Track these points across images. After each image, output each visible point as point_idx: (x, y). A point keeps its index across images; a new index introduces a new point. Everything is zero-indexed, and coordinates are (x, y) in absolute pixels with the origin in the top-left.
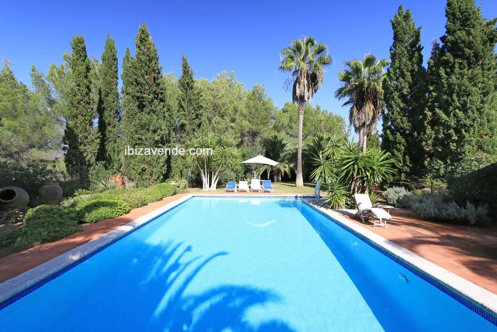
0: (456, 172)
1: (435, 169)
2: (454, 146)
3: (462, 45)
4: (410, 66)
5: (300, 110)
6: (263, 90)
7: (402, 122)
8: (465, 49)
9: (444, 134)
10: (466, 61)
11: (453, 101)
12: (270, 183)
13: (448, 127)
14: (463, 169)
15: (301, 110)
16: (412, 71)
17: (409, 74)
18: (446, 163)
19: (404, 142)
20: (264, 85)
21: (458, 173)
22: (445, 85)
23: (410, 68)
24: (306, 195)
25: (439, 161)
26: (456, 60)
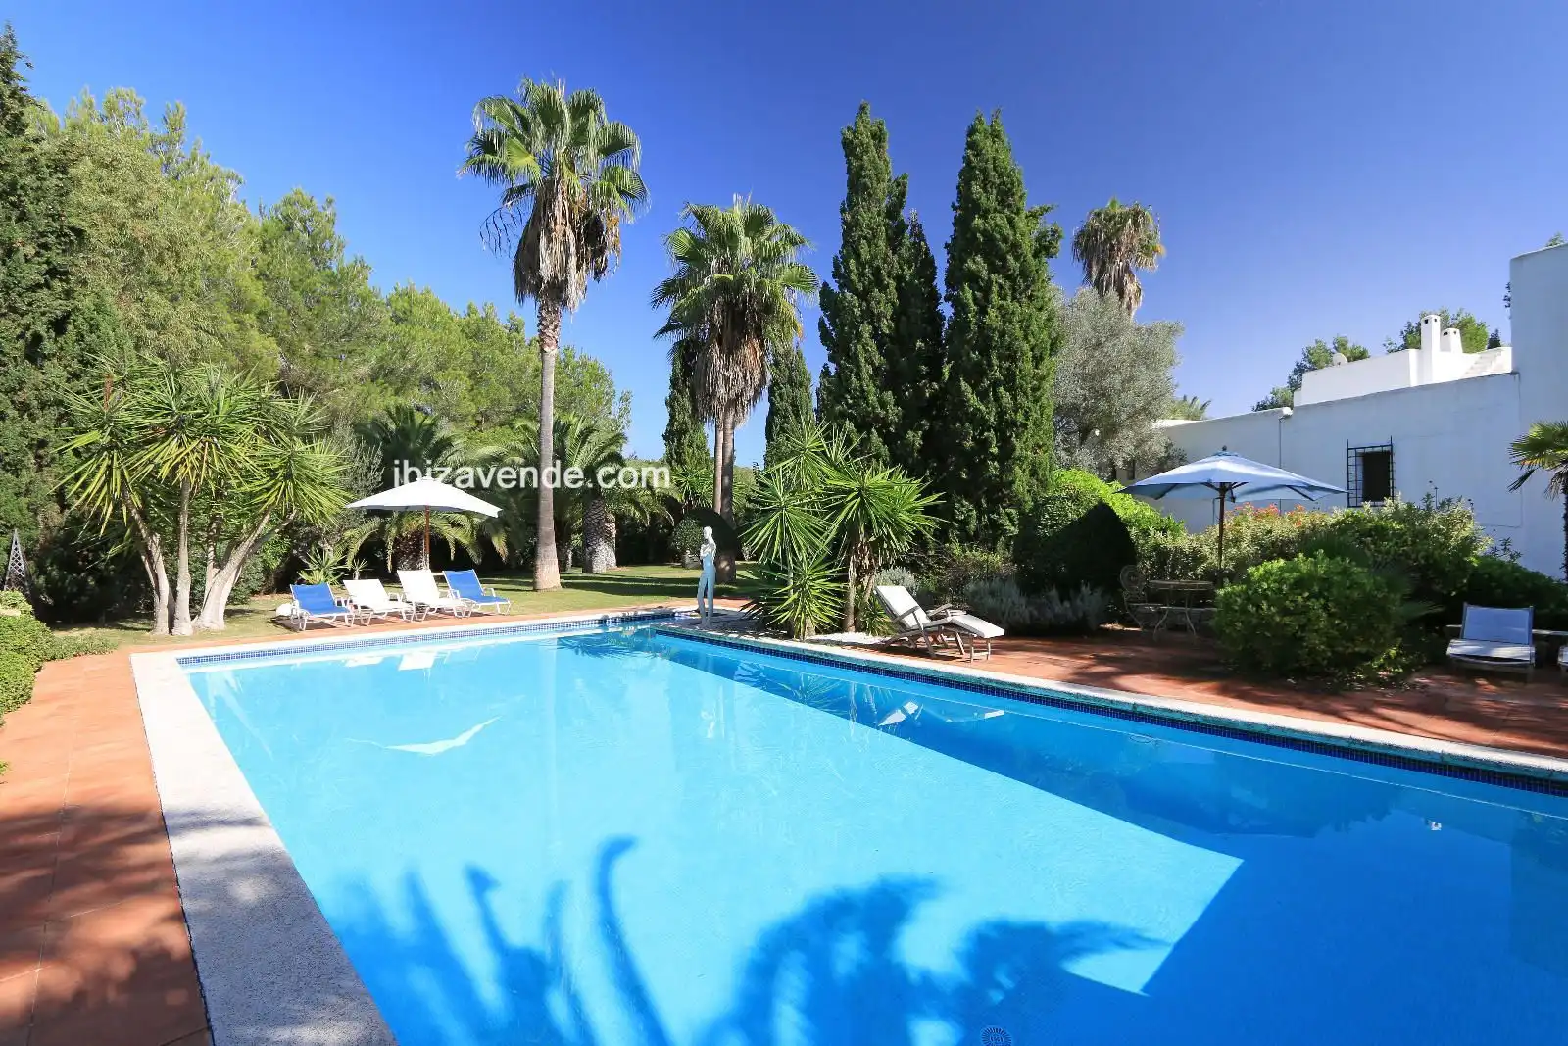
0: (1041, 525)
1: (958, 521)
2: (995, 468)
3: (1003, 246)
4: (896, 265)
5: (547, 327)
6: (331, 221)
7: (883, 404)
8: (1009, 257)
9: (974, 439)
10: (1008, 284)
11: (990, 365)
12: (476, 582)
13: (982, 424)
14: (1052, 517)
15: (551, 327)
16: (899, 279)
17: (893, 284)
18: (978, 506)
19: (887, 452)
20: (330, 202)
21: (1045, 526)
22: (972, 327)
23: (896, 271)
24: (632, 613)
25: (965, 503)
26: (993, 277)
